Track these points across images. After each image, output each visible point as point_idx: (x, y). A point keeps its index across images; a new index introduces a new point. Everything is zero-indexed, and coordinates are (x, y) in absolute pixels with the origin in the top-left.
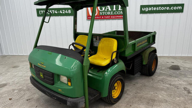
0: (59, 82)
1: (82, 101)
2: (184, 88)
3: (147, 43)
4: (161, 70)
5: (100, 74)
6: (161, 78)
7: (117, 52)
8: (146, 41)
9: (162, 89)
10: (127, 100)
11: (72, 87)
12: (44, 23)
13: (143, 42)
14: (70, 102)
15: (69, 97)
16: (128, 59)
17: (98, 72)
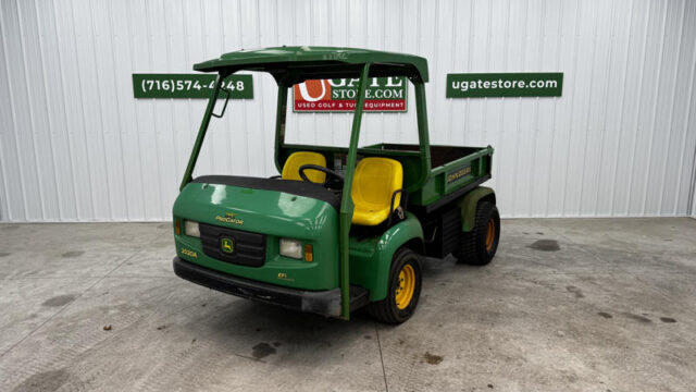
0: (277, 258)
1: (336, 299)
2: (568, 288)
3: (470, 177)
4: (510, 251)
5: (365, 245)
6: (510, 268)
7: (404, 192)
8: (468, 170)
9: (514, 293)
10: (430, 315)
11: (314, 265)
12: (213, 117)
13: (462, 173)
14: (311, 299)
15: (305, 290)
16: (429, 211)
17: (359, 240)
